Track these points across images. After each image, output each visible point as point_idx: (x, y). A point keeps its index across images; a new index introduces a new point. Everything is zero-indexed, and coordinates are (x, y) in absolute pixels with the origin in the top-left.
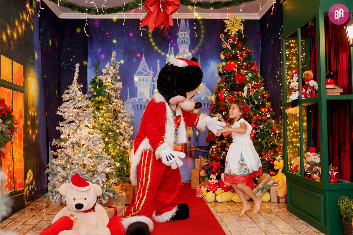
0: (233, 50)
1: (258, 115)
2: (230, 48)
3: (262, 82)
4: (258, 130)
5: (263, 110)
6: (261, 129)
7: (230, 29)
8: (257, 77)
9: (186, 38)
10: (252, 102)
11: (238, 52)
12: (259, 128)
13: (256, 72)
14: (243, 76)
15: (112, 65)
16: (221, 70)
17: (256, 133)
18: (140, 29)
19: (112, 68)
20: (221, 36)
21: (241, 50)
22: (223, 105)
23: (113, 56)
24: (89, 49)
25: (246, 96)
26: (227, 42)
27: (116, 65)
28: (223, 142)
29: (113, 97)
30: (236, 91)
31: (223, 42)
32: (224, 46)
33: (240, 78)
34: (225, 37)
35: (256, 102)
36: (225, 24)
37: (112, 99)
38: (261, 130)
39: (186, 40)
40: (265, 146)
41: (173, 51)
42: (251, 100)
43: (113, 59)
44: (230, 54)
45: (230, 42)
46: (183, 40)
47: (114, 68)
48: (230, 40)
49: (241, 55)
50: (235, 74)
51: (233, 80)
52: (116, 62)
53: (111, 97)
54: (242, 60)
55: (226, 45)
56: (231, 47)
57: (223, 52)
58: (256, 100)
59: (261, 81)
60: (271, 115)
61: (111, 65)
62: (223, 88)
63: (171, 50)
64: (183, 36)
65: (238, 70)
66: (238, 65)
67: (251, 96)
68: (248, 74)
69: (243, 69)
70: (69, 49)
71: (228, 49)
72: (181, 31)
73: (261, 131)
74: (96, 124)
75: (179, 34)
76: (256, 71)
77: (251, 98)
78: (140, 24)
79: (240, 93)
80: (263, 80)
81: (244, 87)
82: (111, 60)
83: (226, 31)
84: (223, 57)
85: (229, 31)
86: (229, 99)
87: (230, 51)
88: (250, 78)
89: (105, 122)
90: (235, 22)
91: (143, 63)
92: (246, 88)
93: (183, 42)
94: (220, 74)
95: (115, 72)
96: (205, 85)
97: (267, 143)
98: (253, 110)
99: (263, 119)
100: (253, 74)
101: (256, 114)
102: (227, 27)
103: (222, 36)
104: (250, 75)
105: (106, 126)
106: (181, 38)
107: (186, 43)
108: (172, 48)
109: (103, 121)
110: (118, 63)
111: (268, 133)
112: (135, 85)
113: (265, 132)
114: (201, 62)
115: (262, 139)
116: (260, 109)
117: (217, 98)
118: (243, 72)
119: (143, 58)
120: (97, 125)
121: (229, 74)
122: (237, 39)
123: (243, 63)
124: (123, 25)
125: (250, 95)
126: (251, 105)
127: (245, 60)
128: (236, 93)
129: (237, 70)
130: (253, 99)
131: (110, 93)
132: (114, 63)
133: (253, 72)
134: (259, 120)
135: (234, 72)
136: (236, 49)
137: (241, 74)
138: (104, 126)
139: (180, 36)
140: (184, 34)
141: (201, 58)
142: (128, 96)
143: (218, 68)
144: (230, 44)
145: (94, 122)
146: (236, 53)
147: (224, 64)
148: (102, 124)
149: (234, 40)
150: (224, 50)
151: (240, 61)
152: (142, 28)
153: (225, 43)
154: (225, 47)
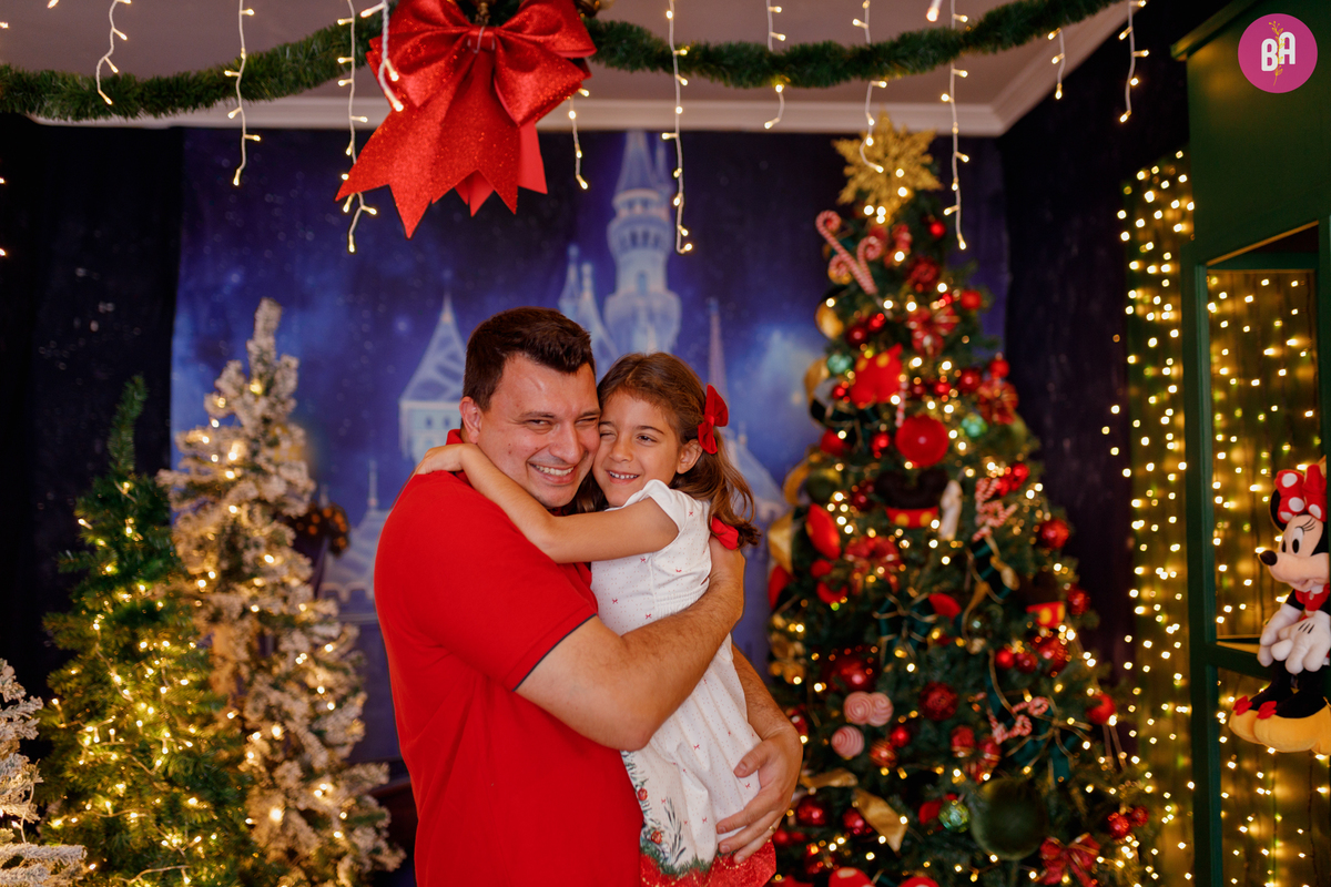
0: (883, 296)
1: (1017, 647)
2: (868, 284)
3: (1033, 456)
4: (1022, 727)
5: (1045, 615)
6: (1032, 719)
7: (867, 186)
8: (1006, 433)
9: (652, 221)
10: (986, 573)
11: (912, 307)
12: (1024, 712)
13: (1002, 411)
14: (936, 428)
15: (255, 372)
16: (822, 393)
17: (1009, 739)
18: (346, 208)
19: (256, 387)
20: (827, 221)
21: (926, 296)
22: (832, 581)
23: (260, 325)
24: (183, 272)
25: (957, 539)
26: (854, 254)
27: (278, 376)
28: (836, 783)
29: (257, 545)
30: (903, 508)
31: (833, 253)
32: (837, 274)
33: (922, 440)
34: (842, 228)
35: (1008, 576)
36: (843, 162)
37: (248, 556)
38: (1038, 724)
39: (653, 231)
40: (1053, 802)
41: (588, 283)
42: (983, 563)
43: (261, 341)
44: (872, 316)
45: (872, 254)
46: (640, 230)
47: (267, 392)
48: (870, 246)
49: (928, 323)
50: (894, 418)
51: (884, 451)
52: (279, 358)
53: (247, 547)
54: (935, 348)
55: (849, 268)
56: (876, 278)
57: (831, 302)
58: (1008, 561)
59: (1026, 449)
60: (1081, 632)
61: (247, 374)
62: (834, 488)
63: (580, 277)
64: (638, 209)
65: (914, 399)
66: (914, 373)
67: (982, 542)
68: (965, 422)
69: (936, 396)
70: (81, 272)
71: (860, 289)
72: (630, 187)
73: (1035, 731)
74: (113, 748)
75: (620, 200)
76: (1003, 404)
77: (982, 552)
78: (345, 177)
79: (925, 518)
80: (1035, 444)
81: (941, 488)
82: (251, 346)
83: (847, 195)
84: (830, 326)
85: (862, 197)
86: (865, 551)
87: (869, 298)
88: (973, 440)
89: (165, 734)
90: (894, 150)
91: (445, 342)
92: (952, 497)
93: (640, 240)
94: (816, 410)
95: (269, 414)
96: (742, 448)
97: (1063, 788)
98: (993, 614)
99: (1045, 662)
100: (987, 419)
101: (1009, 642)
102: (852, 177)
103: (828, 224)
104: (975, 424)
105: (172, 755)
106: (631, 222)
107: (651, 241)
108: (587, 269)
109: (153, 725)
110: (288, 366)
111: (1071, 740)
112: (404, 446)
113: (1057, 733)
114: (724, 336)
115: (1040, 769)
116: (1031, 610)
117: (802, 542)
118: (942, 413)
119: (447, 317)
120: (114, 756)
121: (863, 417)
122: (904, 241)
123: (937, 364)
124: (236, 182)
125: (977, 537)
126: (983, 588)
127: (948, 348)
128: (903, 519)
129: (907, 400)
130: (994, 561)
131: (244, 520)
132: (265, 364)
133: (987, 407)
134: (1025, 671)
135: (894, 409)
136: (899, 287)
137: (926, 418)
138: (158, 763)
139: (623, 213)
140: (645, 203)
141: (722, 316)
142: (373, 501)
143: (809, 383)
144: (870, 263)
145: (97, 739)
146: (900, 311)
147: (841, 363)
148: (145, 751)
149: (892, 246)
150: (835, 291)
151: (922, 353)
152: (355, 205)
153: (844, 255)
154: (846, 279)
